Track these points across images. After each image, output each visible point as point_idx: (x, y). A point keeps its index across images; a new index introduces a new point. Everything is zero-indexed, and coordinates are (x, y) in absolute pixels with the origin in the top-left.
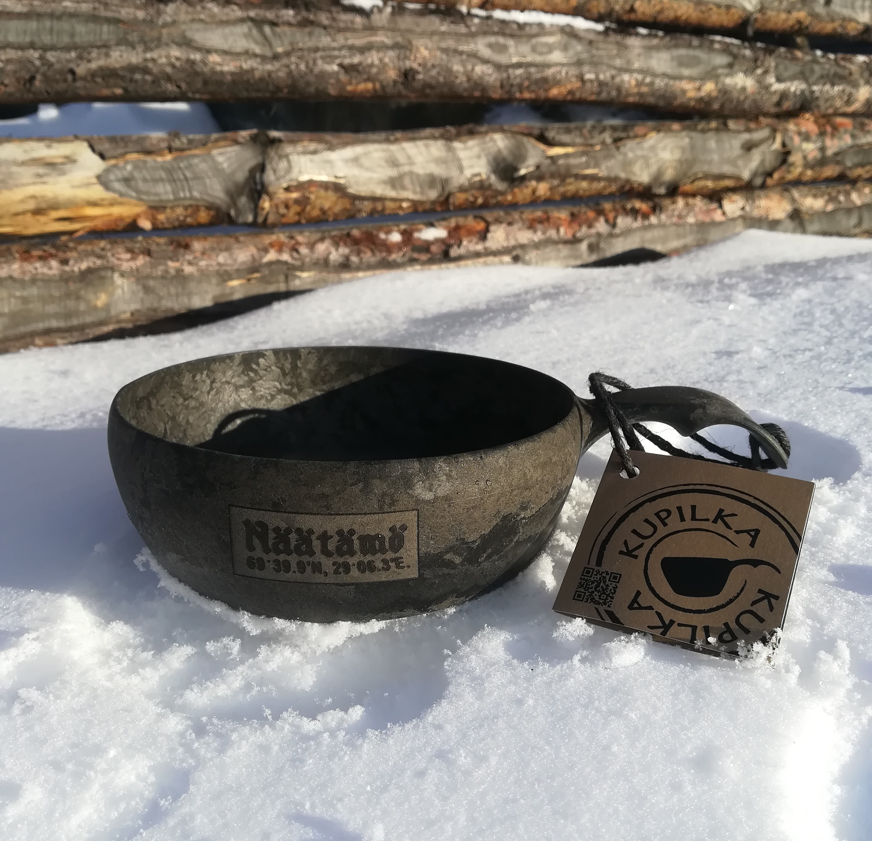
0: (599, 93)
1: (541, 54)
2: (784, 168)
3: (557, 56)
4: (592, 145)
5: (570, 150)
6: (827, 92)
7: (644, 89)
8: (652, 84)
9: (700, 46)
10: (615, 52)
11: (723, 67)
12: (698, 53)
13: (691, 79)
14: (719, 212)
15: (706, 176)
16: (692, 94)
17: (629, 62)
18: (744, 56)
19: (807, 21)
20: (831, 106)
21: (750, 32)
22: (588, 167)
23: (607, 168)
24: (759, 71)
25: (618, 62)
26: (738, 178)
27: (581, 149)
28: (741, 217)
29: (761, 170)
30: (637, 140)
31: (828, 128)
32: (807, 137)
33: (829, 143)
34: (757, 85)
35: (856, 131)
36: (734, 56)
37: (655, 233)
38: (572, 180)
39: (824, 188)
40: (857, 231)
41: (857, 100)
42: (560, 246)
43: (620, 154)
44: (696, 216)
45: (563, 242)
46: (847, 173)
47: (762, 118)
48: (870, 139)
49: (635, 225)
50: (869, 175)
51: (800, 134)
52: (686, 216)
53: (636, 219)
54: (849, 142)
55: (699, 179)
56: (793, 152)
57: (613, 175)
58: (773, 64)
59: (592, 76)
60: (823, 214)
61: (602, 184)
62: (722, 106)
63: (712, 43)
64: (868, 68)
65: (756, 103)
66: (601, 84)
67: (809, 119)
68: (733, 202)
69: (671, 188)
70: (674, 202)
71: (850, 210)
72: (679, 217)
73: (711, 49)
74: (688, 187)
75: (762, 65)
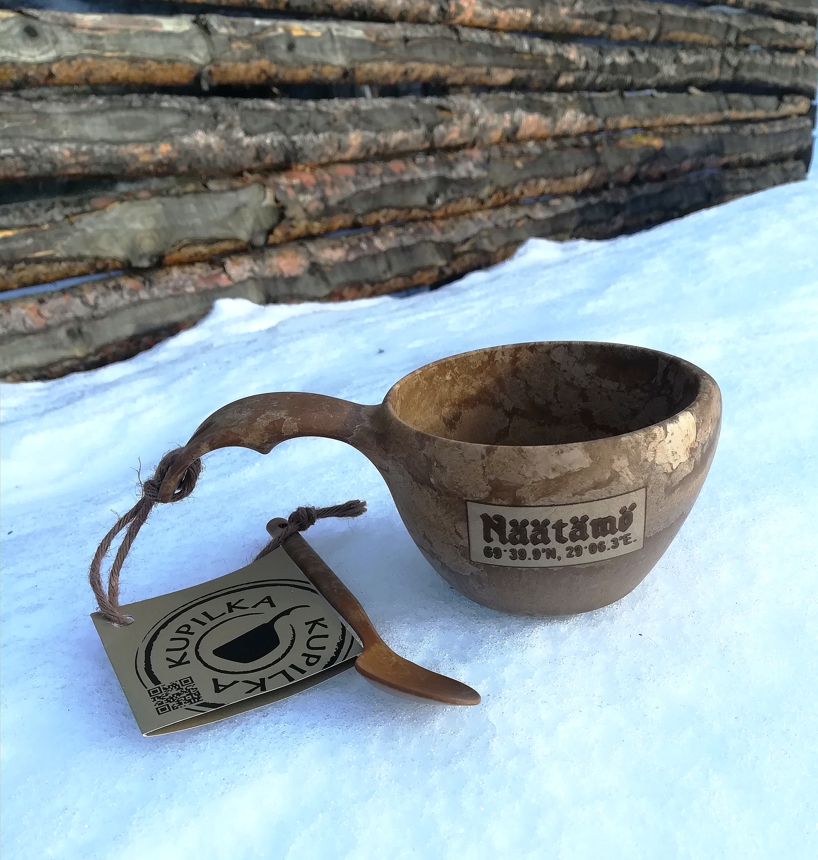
0: (26, 169)
2: (284, 222)
4: (36, 226)
5: (8, 234)
6: (312, 141)
7: (83, 159)
8: (90, 152)
9: (144, 107)
10: (34, 122)
11: (177, 126)
12: (141, 114)
13: (138, 142)
14: (224, 276)
15: (194, 242)
16: (145, 158)
17: (54, 131)
18: (200, 113)
19: (273, 70)
20: (322, 155)
21: (205, 87)
22: (37, 249)
23: (63, 247)
24: (221, 127)
25: (40, 133)
26: (236, 240)
27: (23, 231)
28: (250, 278)
29: (258, 228)
30: (95, 214)
31: (327, 177)
32: (303, 189)
33: (329, 192)
34: (223, 141)
35: (359, 178)
36: (188, 113)
37: (150, 308)
38: (22, 265)
39: (344, 238)
40: (389, 276)
41: (348, 147)
42: (31, 338)
43: (77, 230)
44: (195, 284)
45: (33, 333)
46: (360, 220)
47: (246, 174)
48: (376, 183)
49: (121, 303)
50: (388, 219)
51: (293, 187)
52: (183, 286)
53: (122, 296)
54: (353, 188)
55: (186, 246)
56: (290, 206)
57: (74, 254)
58: (237, 118)
59: (10, 151)
60: (346, 264)
61: (64, 265)
62: (190, 167)
63: (158, 102)
64: (356, 111)
65: (230, 161)
66: (25, 158)
67: (304, 170)
68: (239, 264)
69: (155, 260)
70: (168, 273)
71: (374, 257)
72: (175, 289)
73: (157, 108)
74: (176, 256)
75: (224, 119)
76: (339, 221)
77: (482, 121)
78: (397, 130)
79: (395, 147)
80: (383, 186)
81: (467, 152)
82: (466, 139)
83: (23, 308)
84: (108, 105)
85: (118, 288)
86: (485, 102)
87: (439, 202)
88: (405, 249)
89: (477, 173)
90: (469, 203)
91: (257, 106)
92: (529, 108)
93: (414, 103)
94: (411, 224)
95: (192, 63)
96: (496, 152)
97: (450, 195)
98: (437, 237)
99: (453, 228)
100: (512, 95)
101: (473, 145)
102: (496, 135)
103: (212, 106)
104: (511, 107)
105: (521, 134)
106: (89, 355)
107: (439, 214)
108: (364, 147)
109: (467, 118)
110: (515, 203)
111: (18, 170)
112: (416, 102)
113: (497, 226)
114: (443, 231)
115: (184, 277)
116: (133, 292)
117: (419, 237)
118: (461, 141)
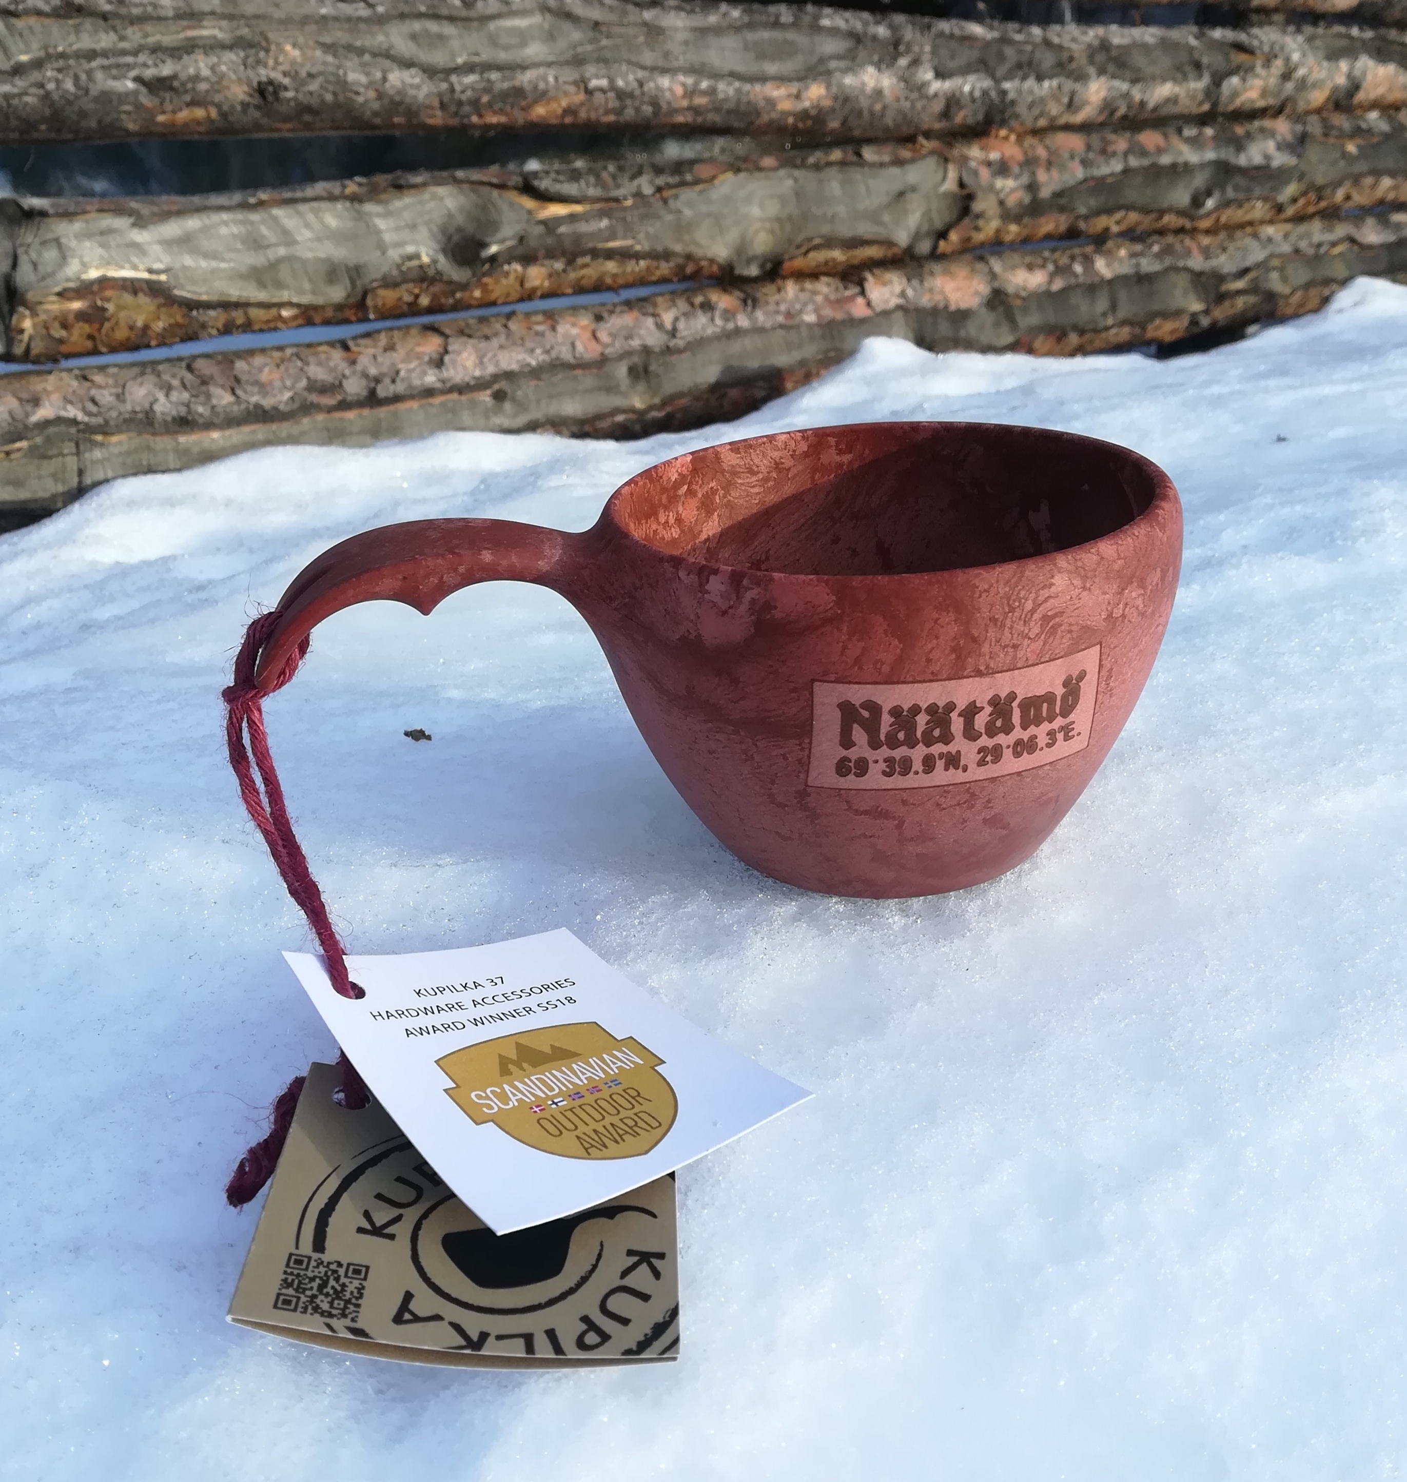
0: (619, 112)
1: (507, 47)
2: (967, 221)
3: (536, 50)
4: (617, 200)
5: (575, 209)
6: (1031, 92)
7: (699, 101)
8: (712, 91)
9: (795, 25)
10: (641, 39)
11: (839, 57)
12: (791, 35)
13: (781, 79)
14: (860, 300)
15: (829, 243)
16: (786, 105)
17: (667, 55)
18: (875, 38)
20: (1041, 115)
22: (613, 236)
23: (648, 235)
24: (903, 62)
25: (648, 57)
26: (888, 243)
27: (597, 207)
28: (899, 307)
29: (925, 228)
30: (698, 188)
31: (1041, 152)
32: (1002, 169)
33: (1042, 176)
34: (902, 85)
35: (1091, 155)
36: (857, 38)
37: (747, 343)
38: (587, 259)
39: (1047, 254)
40: (1110, 321)
41: (1085, 103)
42: (579, 373)
43: (670, 211)
44: (816, 310)
45: (582, 365)
46: (1082, 225)
47: (921, 140)
48: (1117, 166)
49: (710, 331)
50: (1123, 227)
51: (989, 164)
52: (801, 312)
53: (712, 320)
54: (1079, 173)
55: (817, 248)
56: (980, 195)
57: (660, 248)
58: (928, 48)
59: (604, 83)
60: (1045, 297)
61: (643, 263)
62: (844, 123)
63: (817, 18)
64: (1104, 46)
65: (905, 116)
66: (621, 95)
67: (1006, 138)
68: (884, 284)
69: (769, 266)
70: (779, 290)
71: (1092, 288)
72: (789, 315)
73: (816, 28)
74: (799, 263)
75: (908, 51)
76: (1049, 224)
77: (1301, 72)
78: (1164, 80)
79: (1155, 109)
80: (1126, 171)
81: (1267, 123)
82: (1271, 101)
83: (574, 325)
84: (746, 19)
85: (707, 307)
86: (1310, 39)
87: (1210, 203)
88: (1142, 279)
89: (1280, 159)
90: (1259, 209)
91: (957, 32)
92: (1381, 53)
93: (1196, 38)
94: (1157, 238)
96: (1314, 126)
97: (1230, 193)
98: (1196, 262)
99: (1224, 250)
100: (1355, 31)
101: (1278, 111)
102: (1318, 97)
103: (892, 28)
104: (1350, 51)
105: (1361, 96)
106: (651, 408)
107: (1204, 224)
108: (1108, 106)
109: (1278, 66)
110: (1331, 215)
111: (607, 112)
112: (1199, 36)
113: (1297, 251)
114: (1207, 253)
115: (804, 296)
116: (728, 315)
117: (1168, 261)
118: (1261, 104)
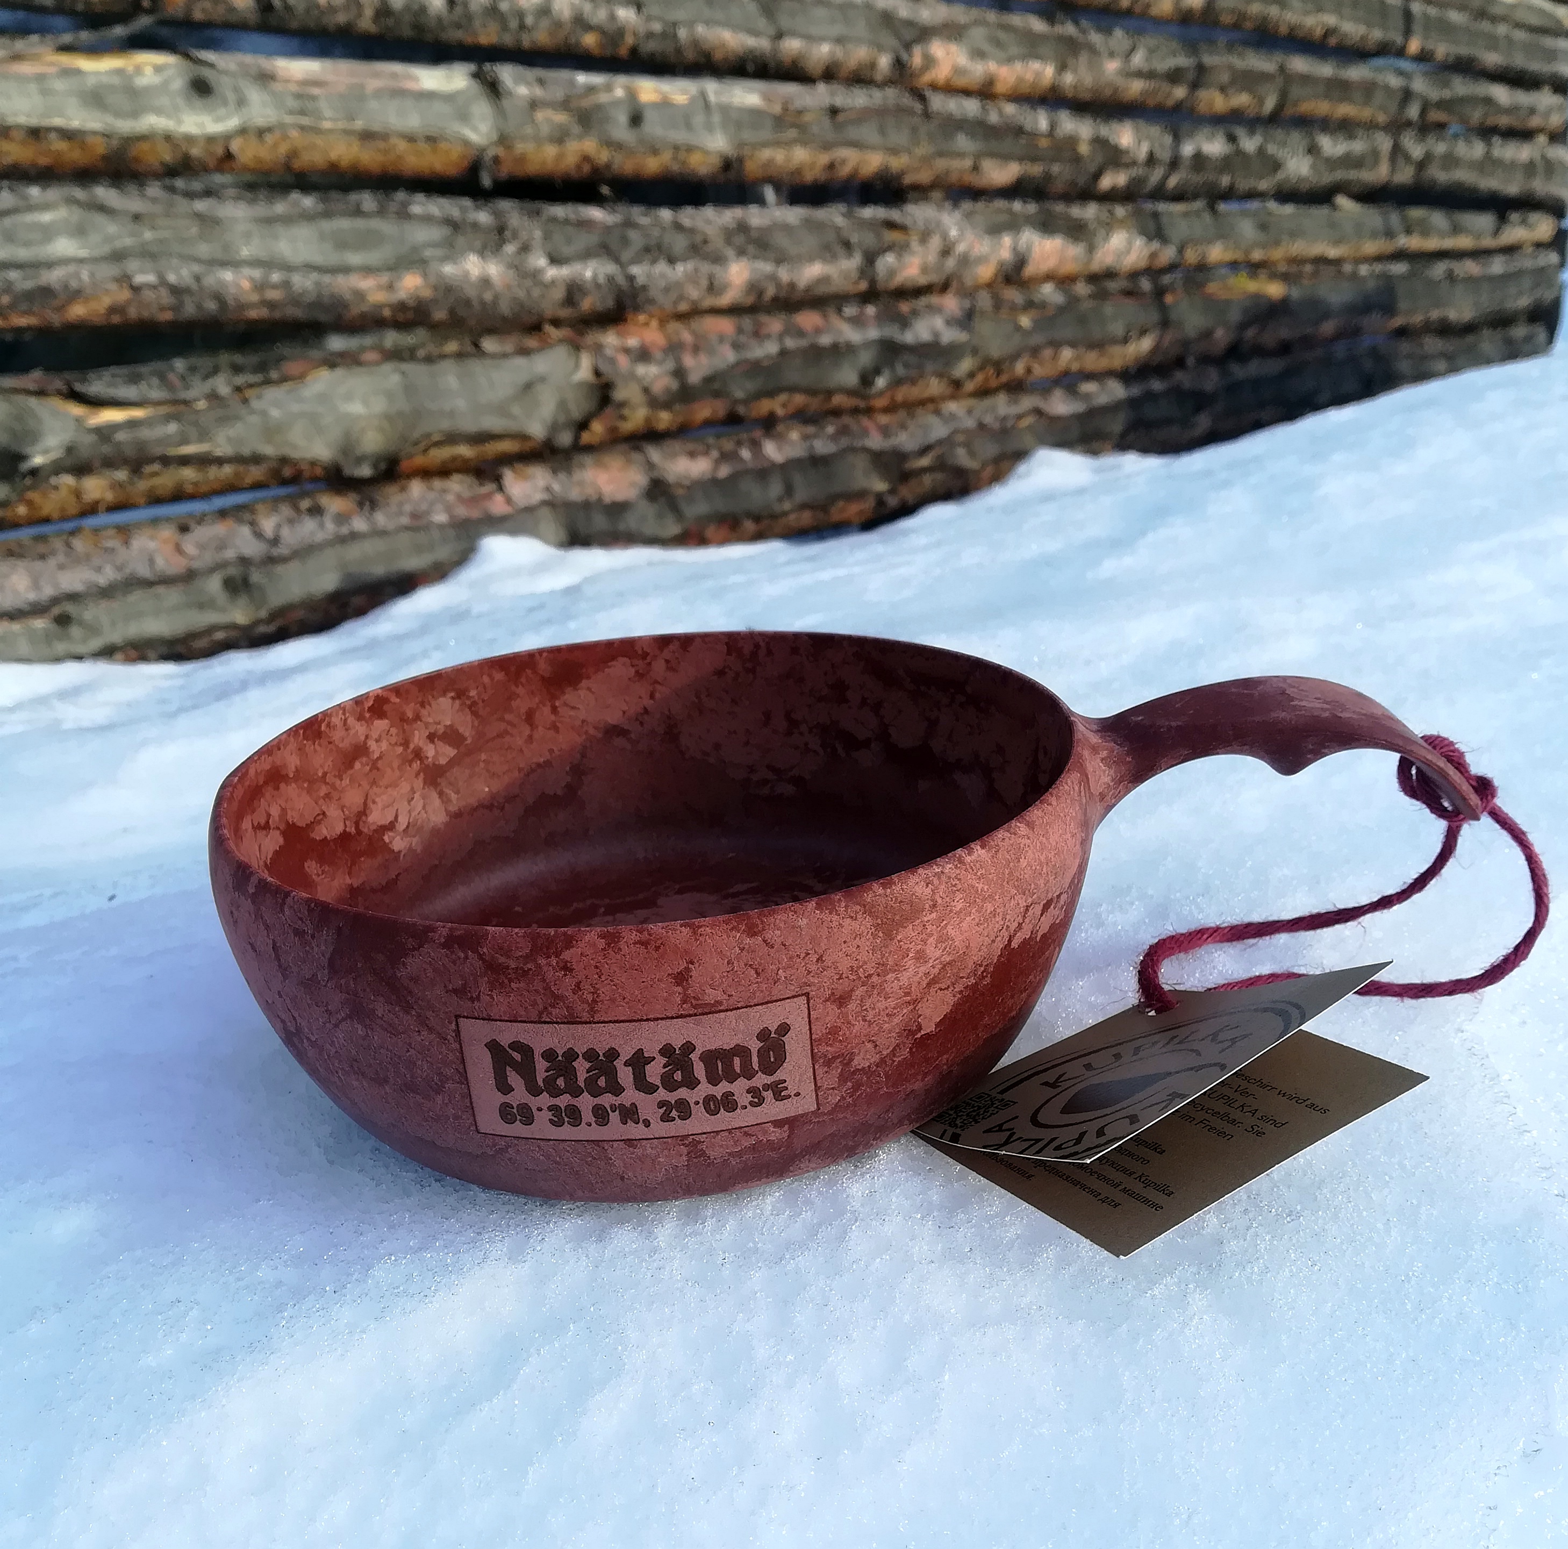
0: (175, 308)
1: (27, 244)
2: (609, 410)
3: (64, 246)
4: (186, 403)
5: (137, 413)
6: (663, 275)
7: (274, 295)
8: (286, 284)
9: (381, 212)
10: (194, 231)
11: (435, 245)
12: (376, 224)
13: (368, 270)
14: (499, 498)
15: (452, 438)
16: (378, 297)
17: (226, 247)
18: (475, 226)
19: (603, 156)
20: (680, 298)
21: (486, 181)
22: (185, 441)
23: (229, 439)
24: (510, 248)
25: (204, 249)
26: (523, 437)
27: (163, 410)
28: (545, 503)
29: (562, 419)
30: (286, 386)
31: (687, 337)
32: (643, 355)
33: (689, 361)
34: (511, 273)
35: (743, 339)
36: (455, 226)
37: (369, 547)
38: (156, 467)
39: (711, 440)
40: (787, 506)
41: (728, 285)
42: (161, 590)
43: (253, 412)
44: (448, 509)
45: (166, 581)
46: (741, 410)
47: (549, 329)
48: (771, 348)
49: (320, 537)
50: (791, 409)
51: (627, 351)
52: (428, 512)
53: (322, 526)
54: (729, 356)
55: (438, 444)
56: (620, 383)
57: (246, 451)
58: (538, 234)
59: (151, 278)
60: (711, 484)
61: (228, 470)
62: (452, 312)
63: (405, 205)
64: (743, 227)
65: (522, 306)
66: (176, 291)
67: (646, 324)
68: (526, 478)
69: (383, 466)
70: (403, 489)
71: (764, 473)
72: (415, 516)
73: (404, 215)
74: (419, 461)
75: (515, 236)
76: (704, 411)
77: (961, 248)
78: (812, 260)
79: (808, 289)
80: (783, 353)
81: (934, 299)
82: (933, 278)
83: (152, 538)
84: (321, 207)
85: (316, 511)
86: (968, 216)
87: (881, 382)
88: (816, 462)
89: (949, 335)
90: (935, 386)
91: (572, 216)
92: (1047, 226)
93: (844, 216)
94: (831, 418)
95: (466, 143)
96: (984, 300)
97: (900, 370)
98: (875, 441)
99: (903, 427)
100: (1017, 206)
101: (944, 287)
102: (985, 272)
103: (497, 214)
104: (1013, 225)
105: (1030, 270)
106: (257, 622)
107: (880, 403)
108: (754, 287)
109: (935, 243)
110: (1016, 387)
111: (162, 309)
112: (848, 215)
113: (982, 426)
114: (886, 432)
115: (431, 496)
116: (341, 519)
117: (844, 442)
118: (923, 281)
